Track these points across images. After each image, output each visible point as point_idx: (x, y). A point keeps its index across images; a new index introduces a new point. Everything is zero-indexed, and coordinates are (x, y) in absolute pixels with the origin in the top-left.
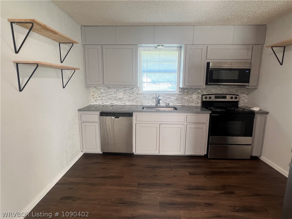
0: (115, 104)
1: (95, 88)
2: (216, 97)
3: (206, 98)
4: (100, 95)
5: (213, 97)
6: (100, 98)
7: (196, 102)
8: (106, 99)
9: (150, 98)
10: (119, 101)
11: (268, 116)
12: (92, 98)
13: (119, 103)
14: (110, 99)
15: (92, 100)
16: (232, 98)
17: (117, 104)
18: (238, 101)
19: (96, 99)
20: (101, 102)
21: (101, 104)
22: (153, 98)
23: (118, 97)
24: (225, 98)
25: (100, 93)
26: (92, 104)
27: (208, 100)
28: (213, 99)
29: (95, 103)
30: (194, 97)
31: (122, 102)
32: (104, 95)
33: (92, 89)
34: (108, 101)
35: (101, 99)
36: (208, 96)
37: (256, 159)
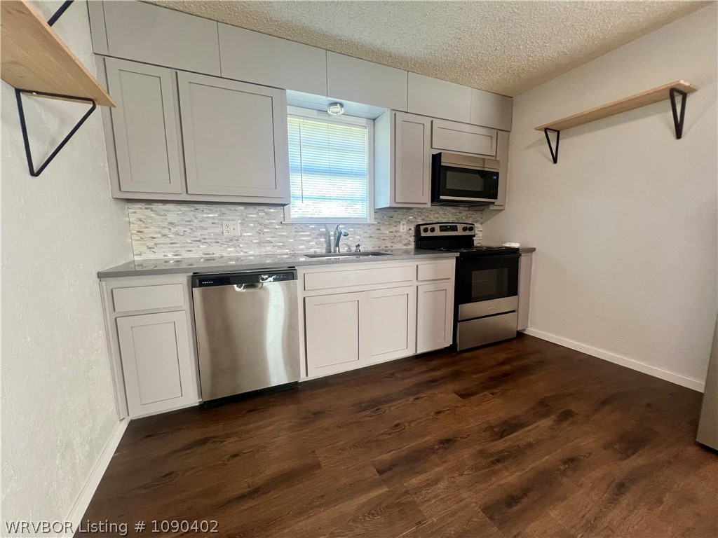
0: (217, 255)
1: (146, 208)
2: (442, 229)
3: (426, 230)
4: (166, 231)
5: (437, 227)
6: (168, 240)
7: (406, 242)
8: (187, 243)
9: (314, 236)
10: (229, 246)
11: (534, 255)
12: (137, 240)
13: (229, 252)
14: (199, 241)
15: (137, 247)
16: (465, 229)
17: (225, 254)
18: (474, 236)
19: (151, 244)
20: (171, 251)
21: (170, 256)
22: (320, 235)
23: (226, 234)
24: (455, 229)
25: (165, 224)
26: (137, 258)
27: (429, 234)
28: (438, 233)
29: (149, 256)
30: (401, 230)
31: (238, 249)
32: (180, 229)
33: (135, 213)
34: (193, 247)
35: (171, 243)
36: (429, 227)
37: (521, 335)
